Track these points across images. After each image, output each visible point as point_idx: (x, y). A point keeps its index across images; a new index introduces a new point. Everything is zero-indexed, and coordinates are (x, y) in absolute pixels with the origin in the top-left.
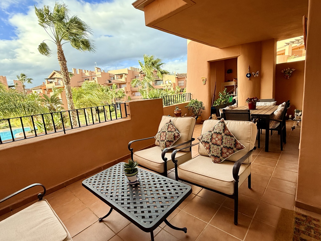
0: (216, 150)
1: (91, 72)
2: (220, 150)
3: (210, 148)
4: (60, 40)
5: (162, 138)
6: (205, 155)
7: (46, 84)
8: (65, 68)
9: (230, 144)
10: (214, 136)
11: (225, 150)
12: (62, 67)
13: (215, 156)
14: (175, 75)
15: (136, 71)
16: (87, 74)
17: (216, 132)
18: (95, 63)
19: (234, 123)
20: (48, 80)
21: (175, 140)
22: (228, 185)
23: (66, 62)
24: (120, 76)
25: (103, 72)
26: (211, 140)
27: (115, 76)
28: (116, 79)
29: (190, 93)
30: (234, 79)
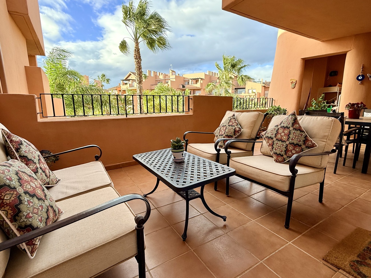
0: (279, 147)
1: (166, 75)
2: (285, 146)
3: (273, 144)
4: (138, 38)
5: (221, 133)
6: (268, 155)
7: (121, 85)
8: (140, 66)
9: (299, 140)
10: (281, 131)
11: (290, 148)
12: (137, 66)
13: (278, 153)
14: (262, 83)
15: (214, 75)
16: (161, 77)
17: (283, 126)
18: (171, 65)
19: (309, 118)
20: (124, 81)
21: (235, 135)
22: (283, 180)
23: (141, 60)
24: (195, 81)
25: (177, 75)
26: (275, 135)
27: (190, 80)
28: (190, 84)
29: (272, 98)
30: (338, 84)
